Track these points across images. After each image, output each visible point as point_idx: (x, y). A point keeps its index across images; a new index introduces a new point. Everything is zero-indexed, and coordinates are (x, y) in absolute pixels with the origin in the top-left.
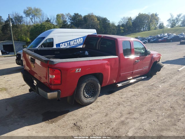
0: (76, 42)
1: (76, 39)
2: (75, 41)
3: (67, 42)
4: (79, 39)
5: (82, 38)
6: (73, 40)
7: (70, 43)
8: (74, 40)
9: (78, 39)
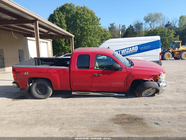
0: (129, 51)
1: (129, 48)
2: (127, 50)
3: (118, 50)
4: (133, 48)
5: (137, 47)
6: (125, 49)
7: (121, 52)
8: (127, 48)
9: (131, 47)
